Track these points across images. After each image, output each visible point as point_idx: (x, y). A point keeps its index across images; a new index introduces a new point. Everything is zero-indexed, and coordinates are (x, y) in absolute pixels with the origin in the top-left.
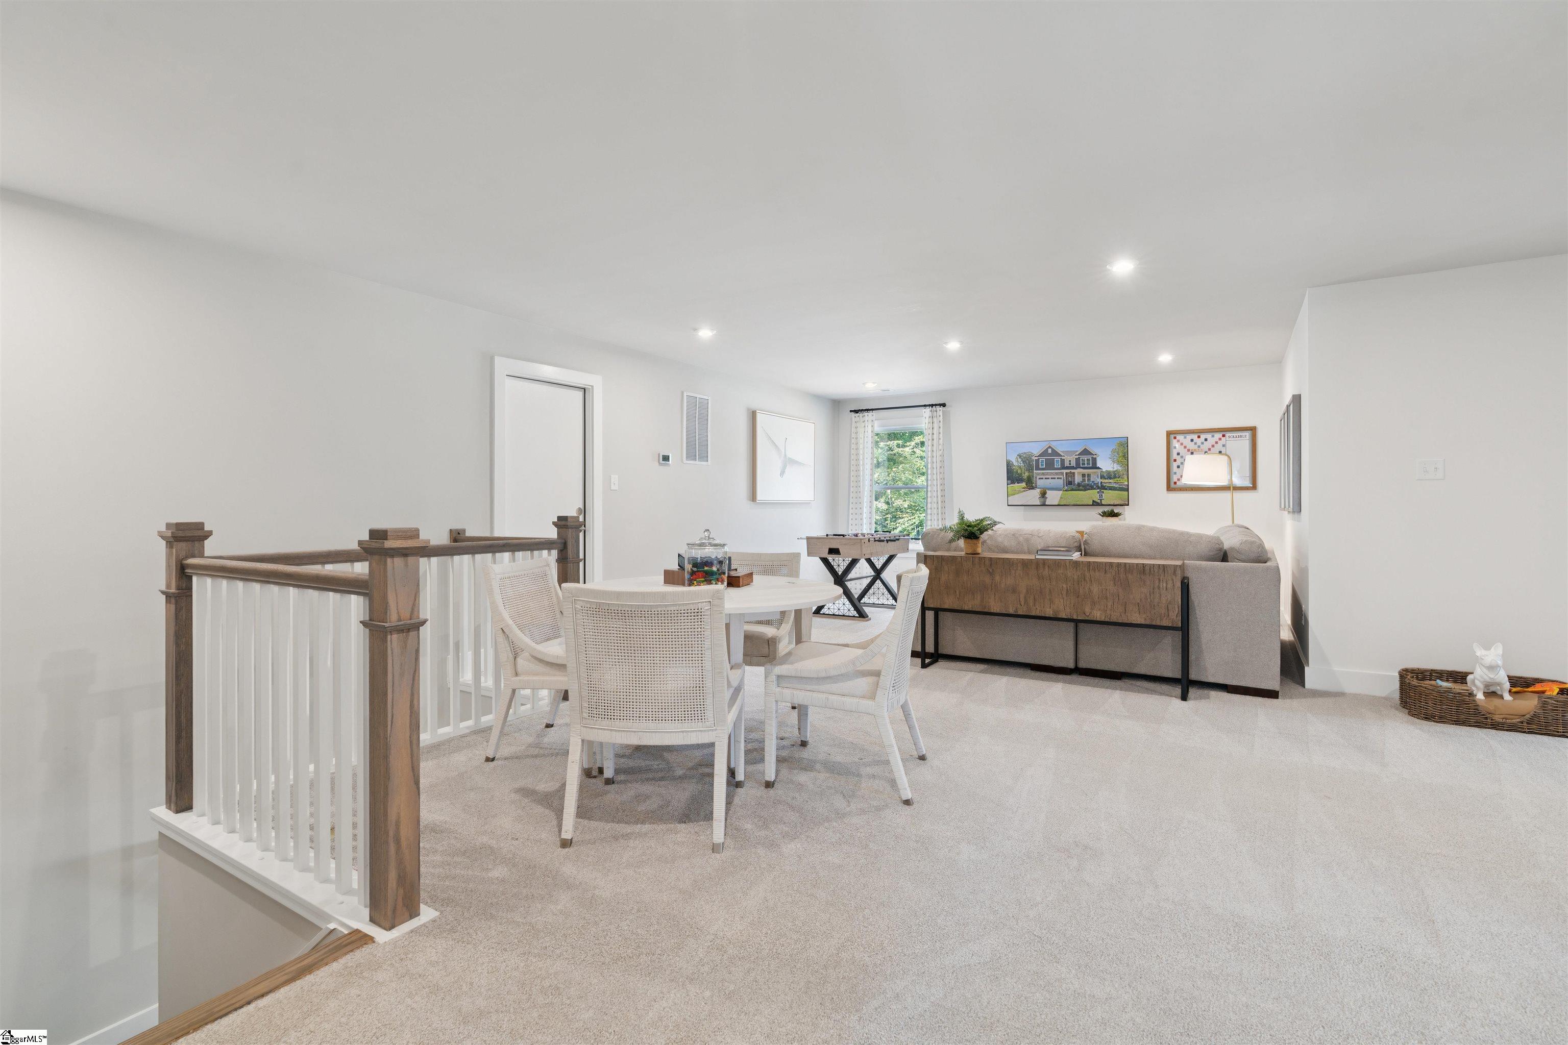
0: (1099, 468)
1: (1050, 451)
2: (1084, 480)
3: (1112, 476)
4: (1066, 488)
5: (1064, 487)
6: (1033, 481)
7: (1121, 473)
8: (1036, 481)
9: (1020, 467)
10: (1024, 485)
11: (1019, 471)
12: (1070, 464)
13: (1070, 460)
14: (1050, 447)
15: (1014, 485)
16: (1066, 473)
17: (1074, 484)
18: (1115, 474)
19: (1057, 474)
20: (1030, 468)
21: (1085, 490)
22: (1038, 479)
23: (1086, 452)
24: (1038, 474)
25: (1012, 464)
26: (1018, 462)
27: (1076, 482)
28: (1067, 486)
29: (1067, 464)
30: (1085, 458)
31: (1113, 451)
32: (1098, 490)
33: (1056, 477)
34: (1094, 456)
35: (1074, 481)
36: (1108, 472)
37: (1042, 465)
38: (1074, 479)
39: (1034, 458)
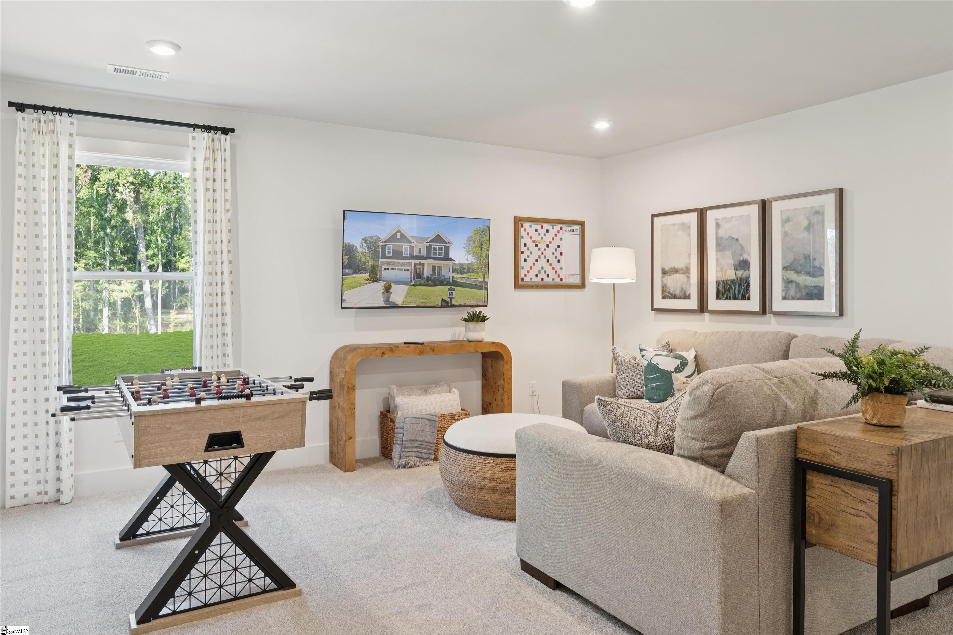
0: (451, 260)
1: (399, 236)
2: (434, 273)
3: (466, 270)
4: (413, 282)
5: (411, 281)
6: (378, 272)
7: (476, 267)
8: (381, 272)
9: (364, 254)
10: (367, 276)
11: (363, 259)
12: (420, 253)
13: (420, 248)
14: (399, 231)
15: (356, 276)
16: (415, 264)
17: (423, 278)
18: (469, 268)
19: (404, 264)
20: (375, 256)
21: (435, 285)
22: (383, 269)
23: (438, 239)
24: (384, 263)
25: (356, 250)
26: (363, 247)
27: (425, 276)
28: (414, 279)
29: (416, 253)
30: (437, 246)
31: (469, 239)
32: (449, 287)
33: (403, 268)
34: (447, 245)
35: (423, 274)
36: (462, 265)
37: (389, 253)
38: (423, 271)
39: (381, 244)
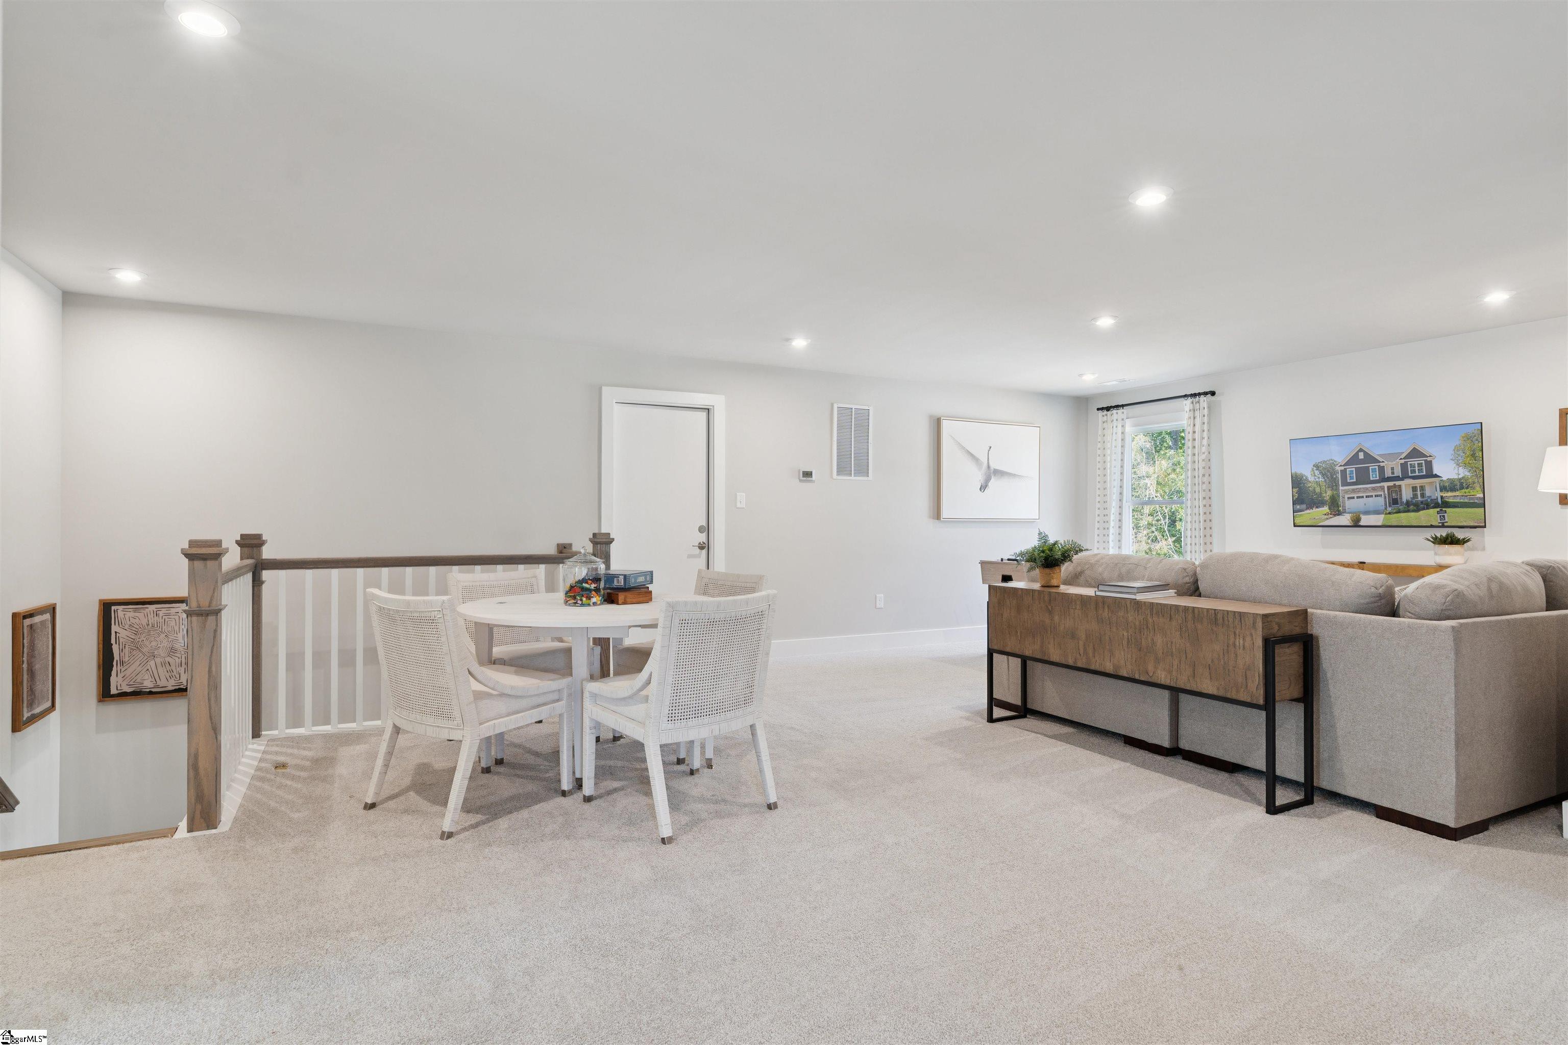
0: (1436, 476)
1: (1361, 456)
2: (1415, 496)
3: (1458, 487)
4: (1389, 509)
5: (1386, 508)
6: (1341, 503)
7: (1470, 481)
8: (1344, 502)
9: (1318, 483)
10: (1326, 509)
11: (1318, 490)
12: (1393, 473)
13: (1393, 467)
14: (1361, 450)
15: (1311, 511)
16: (1389, 488)
17: (1402, 503)
18: (1461, 484)
19: (1374, 489)
20: (1333, 484)
21: (1418, 510)
22: (1346, 498)
23: (1415, 453)
24: (1346, 492)
25: (1307, 479)
26: (1315, 476)
27: (1404, 500)
28: (1390, 506)
29: (1388, 473)
30: (1415, 462)
31: (1456, 449)
32: (1438, 509)
33: (1374, 494)
34: (1429, 459)
35: (1401, 498)
36: (1451, 481)
37: (1351, 478)
38: (1401, 495)
39: (1339, 469)
